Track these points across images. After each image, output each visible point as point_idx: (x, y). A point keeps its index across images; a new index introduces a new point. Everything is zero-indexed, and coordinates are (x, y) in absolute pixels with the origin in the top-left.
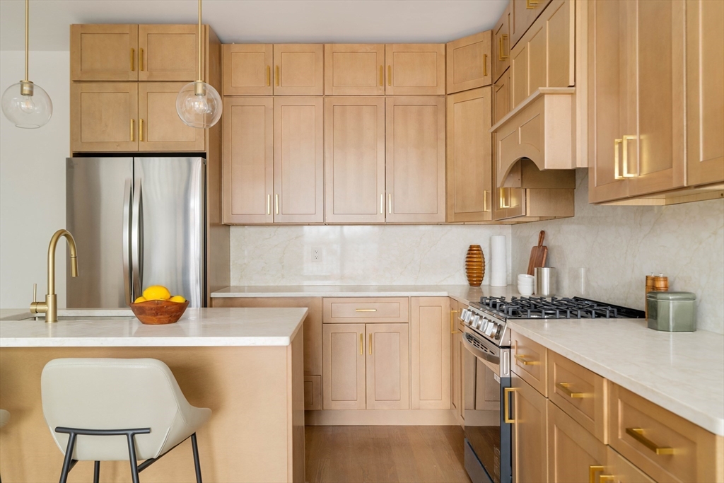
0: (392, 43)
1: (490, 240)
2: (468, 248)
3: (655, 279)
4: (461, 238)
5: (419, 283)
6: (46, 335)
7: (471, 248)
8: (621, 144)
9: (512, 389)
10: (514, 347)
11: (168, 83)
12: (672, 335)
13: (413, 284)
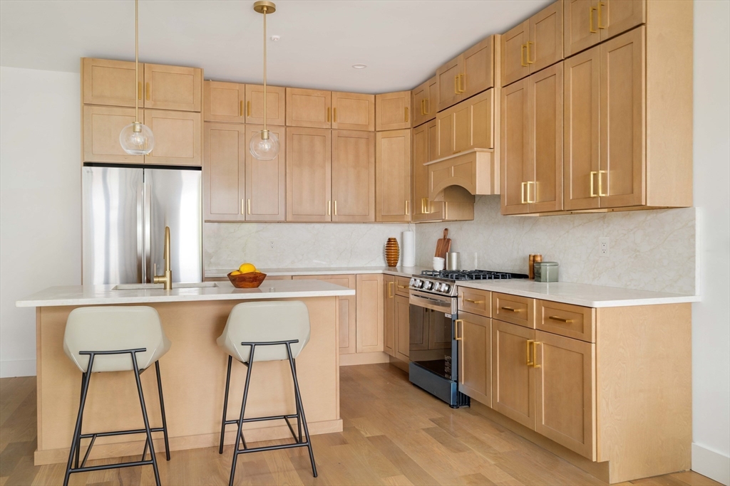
0: (336, 91)
1: (402, 234)
2: (387, 240)
3: (534, 257)
4: (382, 233)
5: (351, 266)
6: (165, 295)
7: (390, 240)
8: (525, 185)
9: (459, 320)
10: (461, 297)
11: (170, 112)
12: (548, 284)
13: (346, 266)
